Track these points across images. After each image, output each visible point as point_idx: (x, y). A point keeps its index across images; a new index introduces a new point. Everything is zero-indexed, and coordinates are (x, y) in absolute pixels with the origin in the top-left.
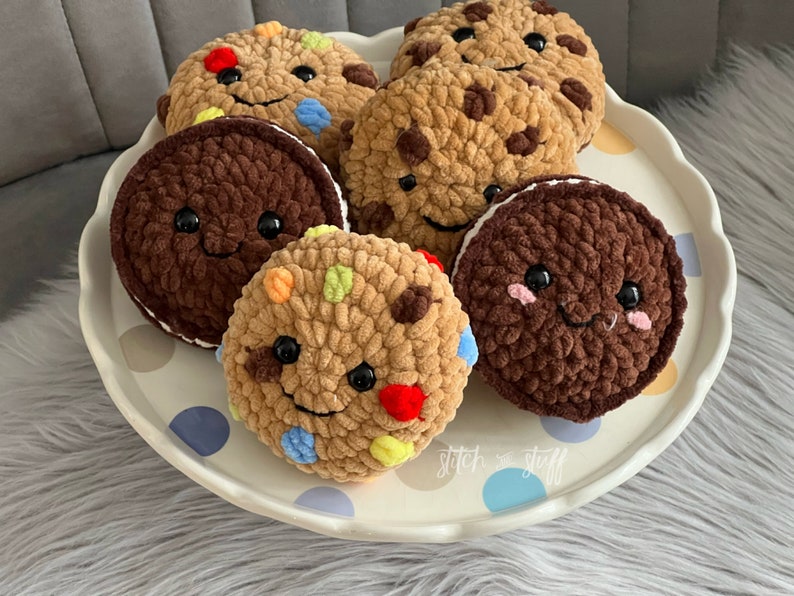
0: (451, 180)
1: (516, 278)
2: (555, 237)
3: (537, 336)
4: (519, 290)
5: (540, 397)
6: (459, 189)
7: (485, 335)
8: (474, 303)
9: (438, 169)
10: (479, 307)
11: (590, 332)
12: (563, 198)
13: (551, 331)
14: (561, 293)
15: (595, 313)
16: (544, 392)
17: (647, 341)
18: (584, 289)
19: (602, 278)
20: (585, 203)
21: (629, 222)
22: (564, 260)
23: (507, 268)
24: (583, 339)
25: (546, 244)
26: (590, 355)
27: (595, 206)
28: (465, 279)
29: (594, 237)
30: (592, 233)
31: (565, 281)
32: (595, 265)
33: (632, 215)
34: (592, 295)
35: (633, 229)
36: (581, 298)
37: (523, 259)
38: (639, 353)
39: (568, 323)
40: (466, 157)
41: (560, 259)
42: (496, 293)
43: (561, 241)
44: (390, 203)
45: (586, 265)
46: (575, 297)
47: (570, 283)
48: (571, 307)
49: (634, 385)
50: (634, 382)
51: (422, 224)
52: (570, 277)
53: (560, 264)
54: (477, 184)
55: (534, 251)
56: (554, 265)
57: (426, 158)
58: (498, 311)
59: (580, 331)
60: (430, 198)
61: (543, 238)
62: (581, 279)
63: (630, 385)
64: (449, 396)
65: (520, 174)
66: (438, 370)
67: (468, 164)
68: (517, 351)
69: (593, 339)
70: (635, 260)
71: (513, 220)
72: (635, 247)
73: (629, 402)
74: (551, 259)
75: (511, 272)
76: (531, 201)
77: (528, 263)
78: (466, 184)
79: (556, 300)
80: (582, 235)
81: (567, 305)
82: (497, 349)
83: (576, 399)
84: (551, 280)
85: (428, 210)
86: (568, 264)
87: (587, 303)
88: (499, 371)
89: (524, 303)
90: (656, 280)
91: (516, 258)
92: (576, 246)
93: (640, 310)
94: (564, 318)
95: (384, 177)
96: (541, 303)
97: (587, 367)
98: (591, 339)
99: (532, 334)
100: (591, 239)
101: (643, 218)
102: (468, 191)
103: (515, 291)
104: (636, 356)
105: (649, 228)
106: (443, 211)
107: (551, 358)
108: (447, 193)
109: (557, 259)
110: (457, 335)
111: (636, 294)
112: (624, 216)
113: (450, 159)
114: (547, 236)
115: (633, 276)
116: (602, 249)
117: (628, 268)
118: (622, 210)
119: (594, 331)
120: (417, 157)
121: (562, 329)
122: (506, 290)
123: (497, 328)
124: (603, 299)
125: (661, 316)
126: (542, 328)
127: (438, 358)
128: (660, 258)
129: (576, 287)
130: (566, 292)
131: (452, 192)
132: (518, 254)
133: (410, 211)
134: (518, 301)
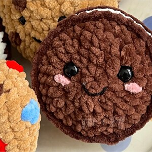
0: (39, 17)
1: (58, 71)
2: (77, 45)
3: (73, 102)
4: (59, 78)
5: (84, 133)
6: (44, 21)
7: (48, 103)
8: (41, 86)
9: (32, 12)
10: (44, 88)
11: (103, 97)
12: (82, 22)
13: (80, 99)
14: (83, 77)
15: (104, 86)
16: (86, 131)
17: (142, 98)
18: (96, 74)
19: (106, 66)
20: (95, 24)
21: (122, 31)
22: (82, 58)
23: (53, 66)
24: (100, 102)
25: (72, 50)
26: (105, 110)
27: (100, 24)
28: (35, 74)
29: (99, 43)
30: (97, 41)
31: (85, 71)
32: (101, 60)
33: (124, 27)
34: (101, 77)
35: (125, 35)
36: (95, 79)
37: (61, 60)
38: (138, 105)
39: (89, 94)
40: (45, 3)
41: (80, 58)
42: (49, 80)
43: (81, 48)
44: (18, 32)
45: (95, 60)
46: (91, 79)
47: (87, 72)
48: (89, 85)
49: (139, 123)
50: (139, 121)
51: (33, 41)
52: (87, 68)
53: (81, 61)
54: (53, 18)
55: (66, 55)
56: (78, 62)
57: (26, 7)
58: (51, 90)
59: (96, 98)
60: (32, 27)
61: (70, 47)
62: (93, 69)
63: (136, 122)
64: (22, 142)
65: (75, 9)
66: (10, 130)
67: (46, 7)
68: (66, 110)
69: (106, 101)
70: (126, 54)
71: (57, 38)
72: (126, 46)
73: (137, 131)
74: (76, 59)
75: (55, 68)
76: (65, 26)
77: (64, 62)
78: (47, 18)
79: (80, 82)
80: (91, 42)
81: (86, 84)
82: (56, 110)
83: (105, 133)
84: (78, 70)
85: (33, 34)
86: (85, 61)
87: (98, 81)
88: (61, 121)
89: (63, 85)
90: (142, 62)
91: (58, 60)
92: (89, 50)
93: (133, 82)
94: (86, 92)
95: (12, 20)
96: (72, 84)
97: (105, 117)
98: (104, 102)
99: (71, 101)
100: (97, 45)
101: (131, 27)
102: (50, 22)
103: (57, 79)
104: (136, 107)
105: (135, 33)
106: (40, 33)
107: (83, 114)
108: (39, 24)
109: (78, 58)
110: (20, 109)
111: (130, 73)
112: (119, 28)
113: (37, 6)
114: (73, 45)
115: (126, 63)
116: (105, 50)
117: (122, 59)
118: (118, 24)
119: (105, 97)
120: (20, 7)
121: (86, 98)
122: (54, 79)
123: (53, 99)
124: (108, 78)
125: (147, 83)
126: (74, 98)
127: (8, 124)
128: (143, 49)
129: (91, 74)
130: (85, 77)
131: (42, 23)
132: (58, 58)
133: (26, 35)
134: (60, 84)
